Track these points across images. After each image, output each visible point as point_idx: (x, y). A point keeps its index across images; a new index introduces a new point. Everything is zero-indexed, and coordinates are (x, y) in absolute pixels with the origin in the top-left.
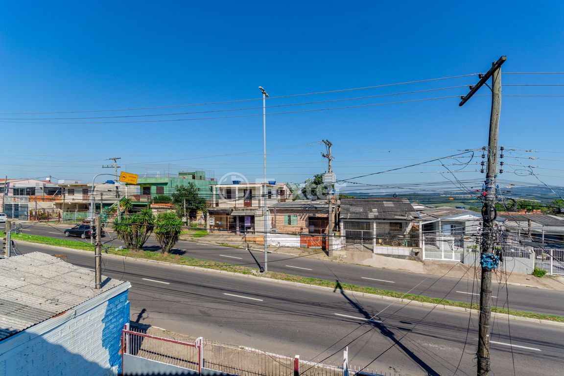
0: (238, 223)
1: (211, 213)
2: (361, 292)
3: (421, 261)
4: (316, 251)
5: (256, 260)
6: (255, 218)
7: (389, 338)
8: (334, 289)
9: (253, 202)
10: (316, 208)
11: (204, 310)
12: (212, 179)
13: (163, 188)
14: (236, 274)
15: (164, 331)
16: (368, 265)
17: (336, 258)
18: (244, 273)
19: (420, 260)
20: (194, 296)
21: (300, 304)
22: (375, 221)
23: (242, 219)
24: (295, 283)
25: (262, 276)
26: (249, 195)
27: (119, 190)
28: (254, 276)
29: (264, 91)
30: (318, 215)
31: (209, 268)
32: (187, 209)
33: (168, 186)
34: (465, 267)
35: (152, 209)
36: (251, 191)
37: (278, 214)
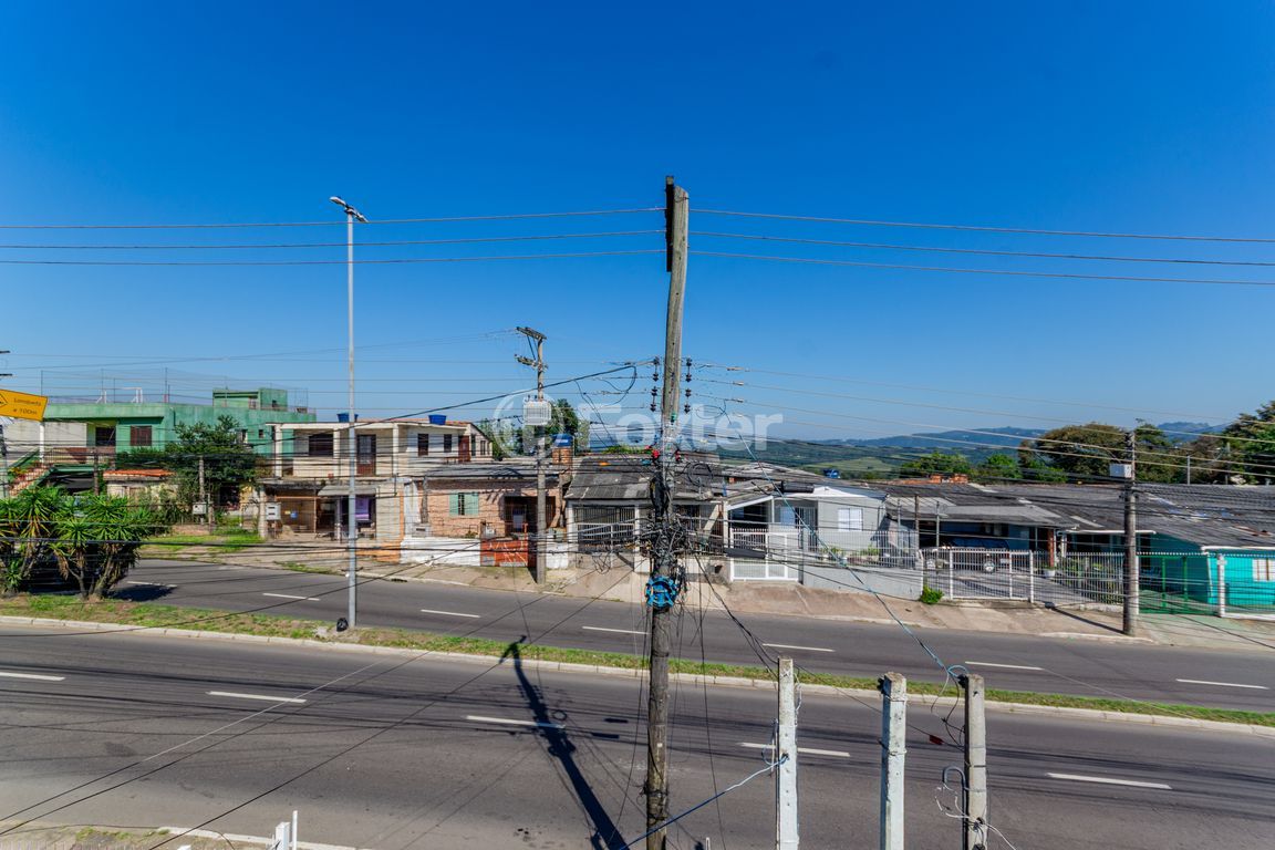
0: (338, 511)
1: (272, 491)
2: (556, 660)
3: (726, 585)
4: (512, 572)
6: (378, 501)
8: (499, 659)
9: (378, 464)
10: (521, 476)
12: (303, 409)
13: (149, 432)
14: (275, 639)
16: (616, 598)
17: (550, 586)
18: (295, 636)
19: (724, 582)
22: (637, 503)
23: (344, 503)
24: (414, 650)
25: (338, 640)
26: (368, 447)
28: (317, 641)
30: (524, 492)
32: (206, 481)
33: (163, 424)
34: (804, 593)
35: (108, 482)
36: (373, 437)
37: (434, 491)
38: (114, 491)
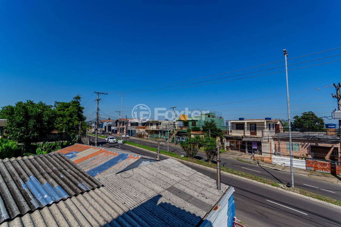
0: (246, 145)
1: (228, 138)
4: (324, 175)
5: (272, 175)
6: (262, 144)
9: (257, 132)
11: (259, 211)
12: (221, 117)
13: (195, 123)
14: (265, 184)
15: (240, 222)
18: (273, 185)
23: (250, 143)
25: (290, 190)
26: (253, 127)
28: (281, 189)
29: (285, 52)
30: (320, 145)
31: (242, 176)
32: (211, 135)
33: (198, 121)
35: (191, 134)
36: (255, 124)
37: (282, 142)
38: (192, 136)
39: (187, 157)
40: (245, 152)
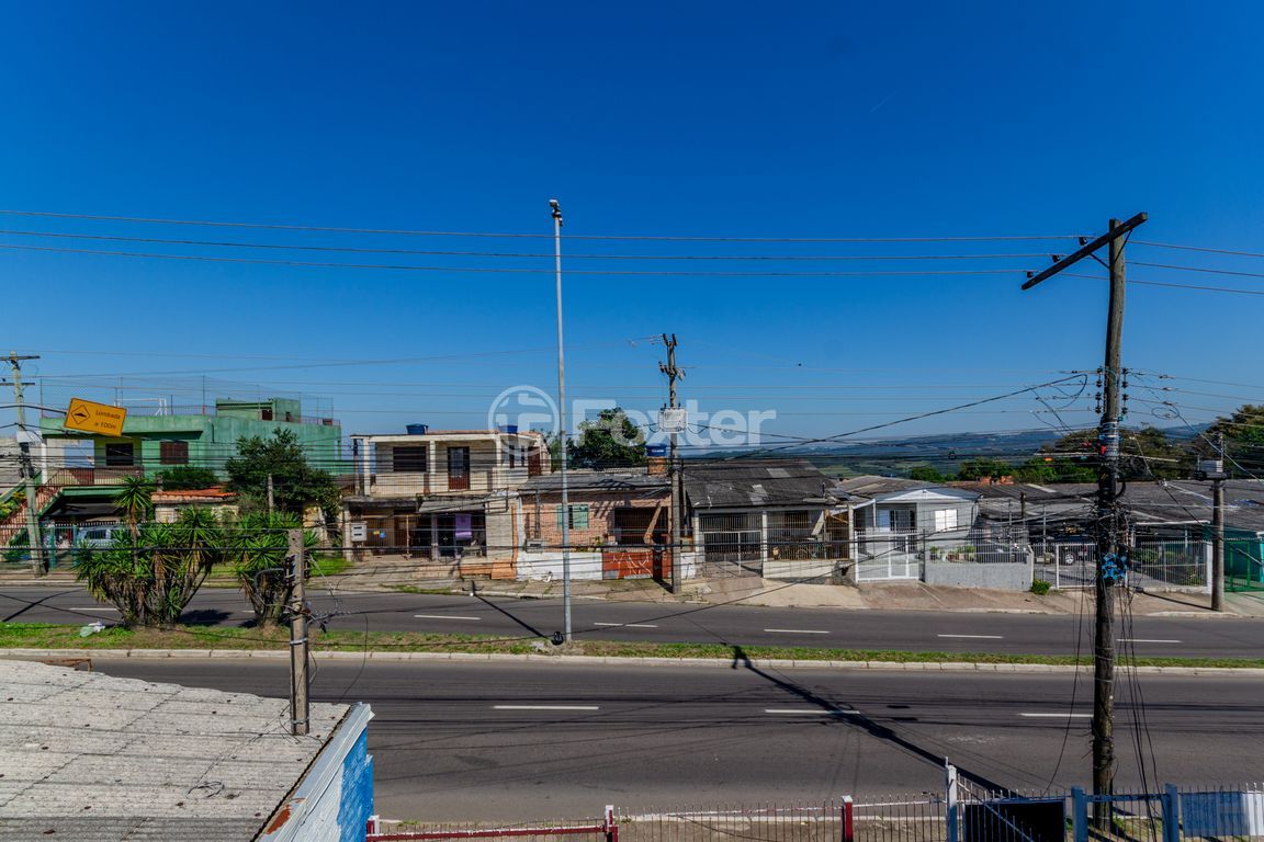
0: (434, 530)
1: (357, 510)
2: (788, 658)
3: (854, 585)
4: (640, 585)
5: (515, 619)
6: (487, 517)
7: (889, 741)
8: (732, 661)
9: (473, 477)
10: (633, 487)
11: (469, 752)
12: (327, 422)
13: (185, 448)
14: (495, 656)
15: (400, 825)
16: (761, 603)
17: (688, 596)
18: (515, 651)
19: (850, 583)
20: (419, 726)
21: (683, 704)
22: (764, 510)
23: (447, 520)
24: (645, 658)
25: (560, 653)
26: (460, 460)
27: (33, 452)
28: (539, 656)
29: (556, 211)
30: (635, 503)
31: (414, 650)
32: (276, 500)
33: (202, 438)
34: (928, 588)
35: (155, 506)
36: (467, 450)
37: (545, 505)
38: (165, 516)
39: (127, 626)
40: (428, 554)
